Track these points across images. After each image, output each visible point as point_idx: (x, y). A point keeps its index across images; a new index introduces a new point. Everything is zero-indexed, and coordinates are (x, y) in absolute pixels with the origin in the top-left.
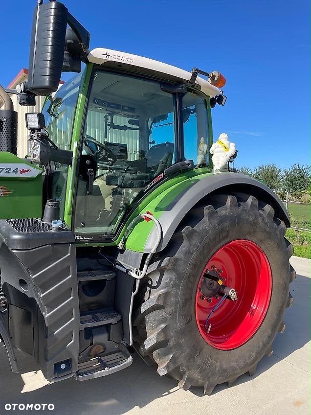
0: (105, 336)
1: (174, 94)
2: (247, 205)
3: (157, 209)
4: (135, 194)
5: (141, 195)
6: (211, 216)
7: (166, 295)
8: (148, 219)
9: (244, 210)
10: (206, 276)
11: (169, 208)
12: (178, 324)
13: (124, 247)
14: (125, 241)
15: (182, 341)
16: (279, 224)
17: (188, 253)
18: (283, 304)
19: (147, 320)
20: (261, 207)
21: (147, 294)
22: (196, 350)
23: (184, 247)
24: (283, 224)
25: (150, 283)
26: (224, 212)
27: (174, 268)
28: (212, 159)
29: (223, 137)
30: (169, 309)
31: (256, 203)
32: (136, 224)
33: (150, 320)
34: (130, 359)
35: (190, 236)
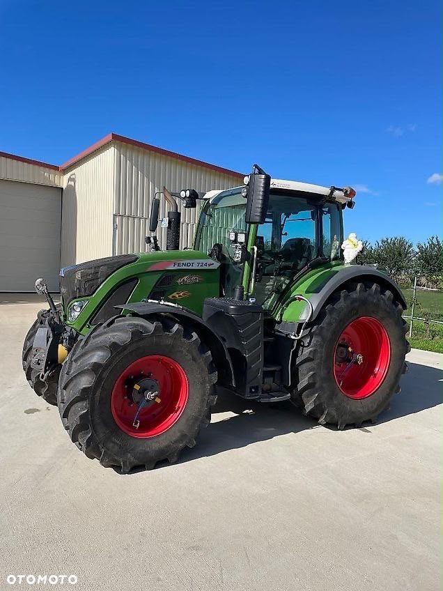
0: (272, 379)
1: (316, 206)
2: (372, 291)
3: (307, 292)
4: (287, 282)
5: (292, 282)
6: (346, 297)
7: (314, 352)
8: (300, 299)
9: (370, 294)
10: (340, 345)
11: (317, 291)
12: (323, 373)
13: (281, 320)
14: (281, 315)
15: (324, 385)
16: (397, 306)
17: (330, 324)
18: (399, 371)
19: (300, 369)
20: (382, 292)
21: (300, 352)
22: (333, 395)
23: (327, 319)
24: (400, 307)
25: (302, 344)
26: (355, 296)
27: (320, 334)
28: (344, 253)
29: (352, 236)
30: (317, 361)
31: (379, 289)
32: (290, 302)
33: (303, 369)
34: (289, 395)
35: (331, 311)
